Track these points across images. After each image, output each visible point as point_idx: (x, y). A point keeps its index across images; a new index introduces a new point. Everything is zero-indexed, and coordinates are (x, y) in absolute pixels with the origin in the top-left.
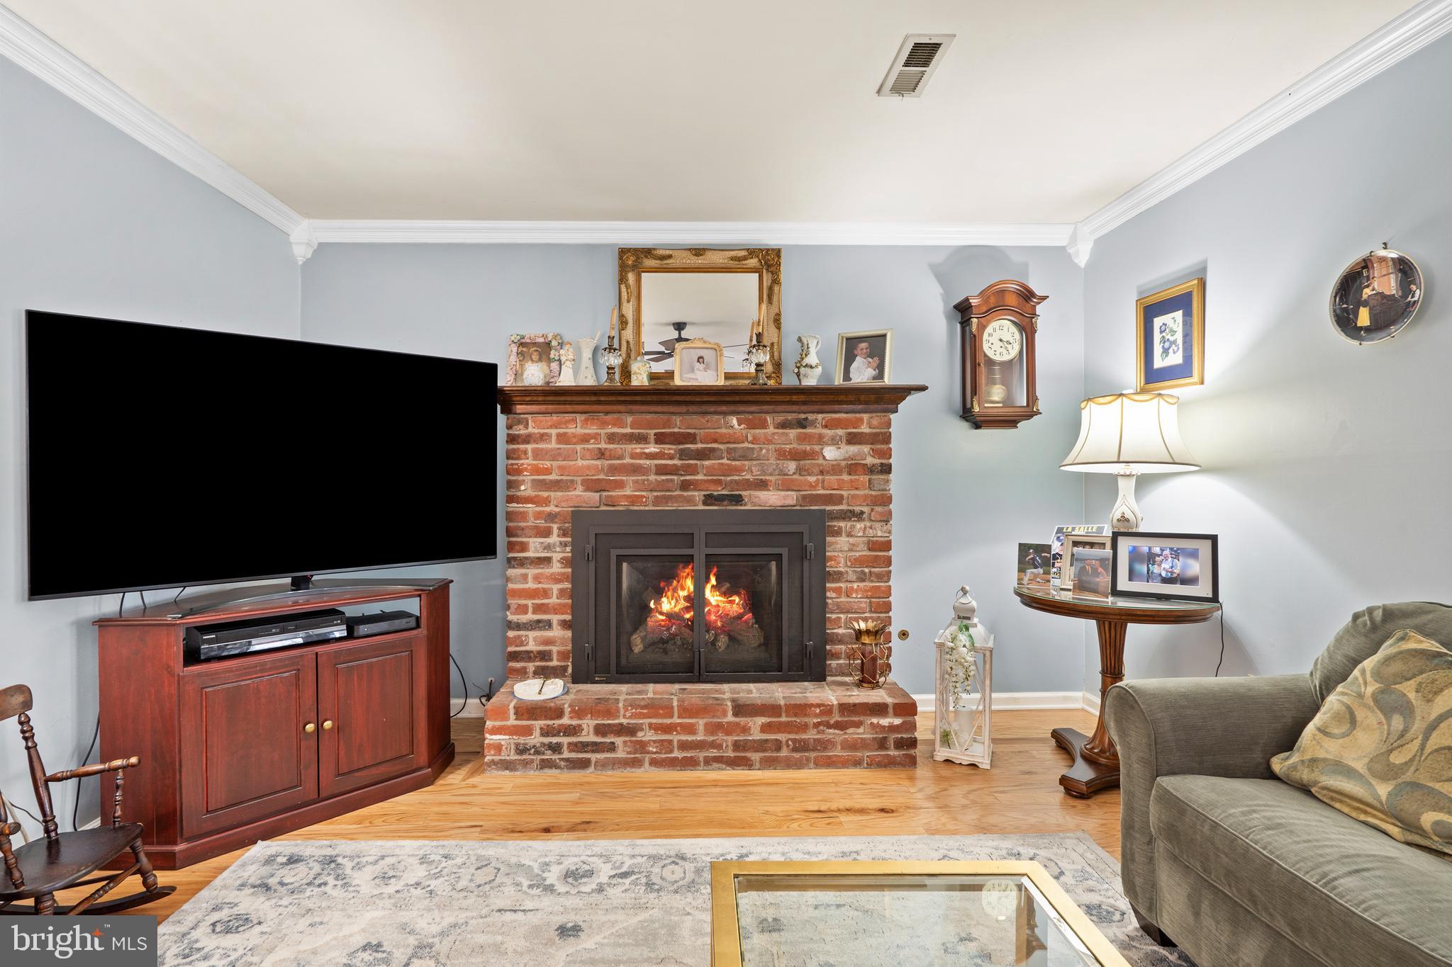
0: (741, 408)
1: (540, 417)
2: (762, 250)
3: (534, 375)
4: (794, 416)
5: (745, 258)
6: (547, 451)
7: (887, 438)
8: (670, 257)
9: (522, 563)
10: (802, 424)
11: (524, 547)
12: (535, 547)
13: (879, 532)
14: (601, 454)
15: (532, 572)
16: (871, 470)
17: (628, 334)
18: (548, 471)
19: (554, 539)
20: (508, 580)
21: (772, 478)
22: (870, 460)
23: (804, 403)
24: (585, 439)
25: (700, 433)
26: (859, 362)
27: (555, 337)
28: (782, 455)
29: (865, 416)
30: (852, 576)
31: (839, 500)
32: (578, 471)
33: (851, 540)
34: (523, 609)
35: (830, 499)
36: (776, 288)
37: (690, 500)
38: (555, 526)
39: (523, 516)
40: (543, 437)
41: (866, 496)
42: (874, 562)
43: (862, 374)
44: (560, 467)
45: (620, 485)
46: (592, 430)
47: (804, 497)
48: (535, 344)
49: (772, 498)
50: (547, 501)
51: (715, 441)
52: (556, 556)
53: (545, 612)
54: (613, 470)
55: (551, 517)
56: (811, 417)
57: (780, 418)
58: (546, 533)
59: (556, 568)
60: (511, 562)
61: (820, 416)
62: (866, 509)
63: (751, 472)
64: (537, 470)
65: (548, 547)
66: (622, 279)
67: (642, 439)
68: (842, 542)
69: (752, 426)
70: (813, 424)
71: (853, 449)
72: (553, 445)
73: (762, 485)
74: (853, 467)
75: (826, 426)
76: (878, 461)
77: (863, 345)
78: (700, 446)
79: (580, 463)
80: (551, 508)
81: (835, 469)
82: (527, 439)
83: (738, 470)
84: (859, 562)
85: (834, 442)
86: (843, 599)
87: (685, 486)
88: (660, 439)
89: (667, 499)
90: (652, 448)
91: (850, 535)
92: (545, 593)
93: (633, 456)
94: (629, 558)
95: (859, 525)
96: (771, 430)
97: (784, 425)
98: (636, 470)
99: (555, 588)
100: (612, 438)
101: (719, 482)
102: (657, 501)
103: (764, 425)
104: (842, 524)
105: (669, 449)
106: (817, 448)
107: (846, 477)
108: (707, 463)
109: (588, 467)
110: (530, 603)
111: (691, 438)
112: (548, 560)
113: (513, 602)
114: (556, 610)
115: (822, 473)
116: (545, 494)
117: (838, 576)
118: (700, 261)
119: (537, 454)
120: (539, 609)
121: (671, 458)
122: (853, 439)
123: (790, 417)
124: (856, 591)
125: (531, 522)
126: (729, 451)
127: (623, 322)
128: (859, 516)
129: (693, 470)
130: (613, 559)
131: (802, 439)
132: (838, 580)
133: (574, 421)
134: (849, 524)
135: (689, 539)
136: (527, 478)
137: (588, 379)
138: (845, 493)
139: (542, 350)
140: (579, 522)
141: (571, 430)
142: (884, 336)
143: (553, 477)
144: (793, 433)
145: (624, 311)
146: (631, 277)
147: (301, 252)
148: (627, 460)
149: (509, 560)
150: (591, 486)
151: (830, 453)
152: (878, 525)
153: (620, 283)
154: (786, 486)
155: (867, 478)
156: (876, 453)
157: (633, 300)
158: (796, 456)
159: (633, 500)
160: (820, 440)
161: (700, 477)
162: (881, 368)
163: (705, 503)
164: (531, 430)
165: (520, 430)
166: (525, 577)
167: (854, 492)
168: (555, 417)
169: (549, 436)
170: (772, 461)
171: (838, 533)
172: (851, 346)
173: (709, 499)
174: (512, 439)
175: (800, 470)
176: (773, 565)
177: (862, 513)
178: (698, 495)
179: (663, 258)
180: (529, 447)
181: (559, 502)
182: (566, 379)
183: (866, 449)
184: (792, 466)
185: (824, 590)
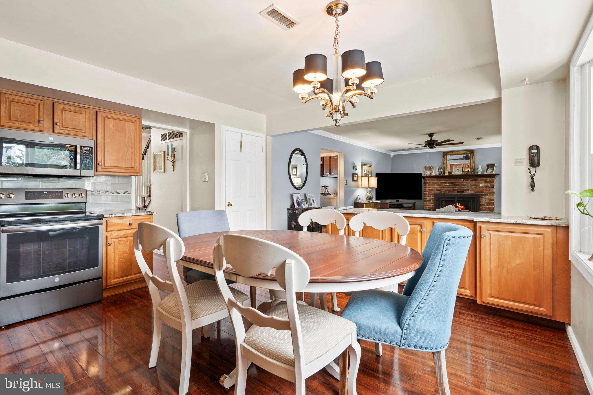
0: (464, 178)
1: (429, 180)
2: (470, 150)
3: (428, 173)
4: (474, 179)
5: (467, 152)
6: (430, 185)
7: (493, 182)
8: (452, 153)
9: (426, 201)
10: (476, 180)
11: (426, 199)
12: (428, 199)
13: (491, 198)
14: (439, 185)
15: (428, 202)
16: (490, 188)
17: (445, 166)
18: (430, 188)
19: (431, 197)
20: (424, 203)
21: (470, 189)
22: (489, 186)
23: (475, 177)
24: (436, 183)
25: (456, 182)
26: (489, 169)
27: (432, 167)
28: (472, 185)
29: (488, 179)
30: (485, 205)
31: (483, 192)
32: (435, 188)
33: (485, 199)
34: (426, 208)
35: (481, 192)
36: (473, 156)
37: (455, 192)
38: (431, 196)
39: (426, 194)
40: (429, 183)
41: (488, 192)
42: (490, 203)
43: (489, 172)
44: (432, 187)
45: (442, 190)
46: (438, 182)
47: (476, 192)
48: (428, 168)
49: (470, 192)
50: (430, 192)
51: (459, 183)
52: (432, 200)
53: (430, 208)
54: (441, 187)
55: (431, 194)
56: (477, 179)
57: (471, 179)
58: (430, 197)
59: (432, 202)
60: (424, 201)
61: (479, 179)
62: (488, 194)
63: (466, 188)
64: (428, 188)
65: (430, 199)
66: (444, 157)
67: (446, 183)
68: (484, 199)
69: (466, 180)
70: (478, 180)
71: (486, 184)
72: (431, 184)
73: (468, 190)
74: (486, 187)
75: (480, 180)
76: (491, 186)
77: (490, 166)
78: (456, 184)
79: (435, 186)
80: (431, 193)
81: (482, 187)
82: (427, 183)
83: (463, 188)
84: (486, 203)
85: (482, 183)
86: (484, 209)
87: (454, 190)
88: (449, 183)
89: (450, 192)
90: (448, 184)
91: (485, 198)
92: (430, 205)
93: (444, 185)
94: (443, 201)
95: (487, 197)
96: (470, 181)
97: (472, 180)
98: (445, 187)
99: (432, 205)
100: (441, 183)
101: (460, 189)
102: (449, 192)
103: (468, 180)
104: (484, 196)
105: (451, 184)
106: (478, 184)
107: (484, 189)
108: (457, 186)
109: (437, 187)
110: (427, 207)
111: (455, 183)
112: (430, 201)
113: (425, 206)
114: (431, 208)
115: (479, 188)
116: (430, 191)
117: (483, 205)
118: (458, 153)
119: (428, 185)
120: (429, 208)
121: (451, 186)
122: (485, 182)
123: (473, 179)
124: (487, 207)
125: (428, 195)
126: (462, 185)
127: (444, 164)
128: (487, 195)
129: (455, 188)
130: (441, 200)
131: (475, 182)
132: (483, 206)
133: (435, 180)
134: (485, 196)
135: (454, 198)
136: (427, 188)
137: (437, 174)
138: (484, 191)
139: (430, 169)
140: (435, 195)
141: (434, 182)
142: (495, 164)
143: (431, 189)
144: (474, 182)
145: (444, 162)
146: (445, 156)
147: (392, 156)
148: (444, 186)
149: (424, 200)
150: (437, 190)
151: (481, 185)
152: (491, 197)
153: (443, 157)
154: (473, 190)
155: (489, 189)
156: (490, 185)
157: (446, 160)
158: (474, 185)
159: (444, 192)
160: (479, 183)
161: (456, 189)
162: (493, 170)
163: (457, 193)
164: (427, 182)
165: (426, 182)
166: (427, 203)
167: (485, 191)
168: (431, 180)
169: (430, 182)
170: (470, 186)
171: (483, 198)
172: (489, 166)
173: (458, 192)
174: (425, 183)
175: (475, 188)
176: (470, 202)
177: (488, 195)
178: (456, 191)
179: (451, 153)
180: (427, 184)
181: (432, 192)
182: (433, 174)
183: (488, 184)
184: (473, 187)
185: (479, 207)
